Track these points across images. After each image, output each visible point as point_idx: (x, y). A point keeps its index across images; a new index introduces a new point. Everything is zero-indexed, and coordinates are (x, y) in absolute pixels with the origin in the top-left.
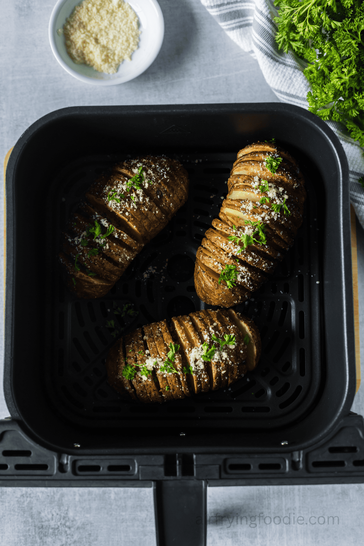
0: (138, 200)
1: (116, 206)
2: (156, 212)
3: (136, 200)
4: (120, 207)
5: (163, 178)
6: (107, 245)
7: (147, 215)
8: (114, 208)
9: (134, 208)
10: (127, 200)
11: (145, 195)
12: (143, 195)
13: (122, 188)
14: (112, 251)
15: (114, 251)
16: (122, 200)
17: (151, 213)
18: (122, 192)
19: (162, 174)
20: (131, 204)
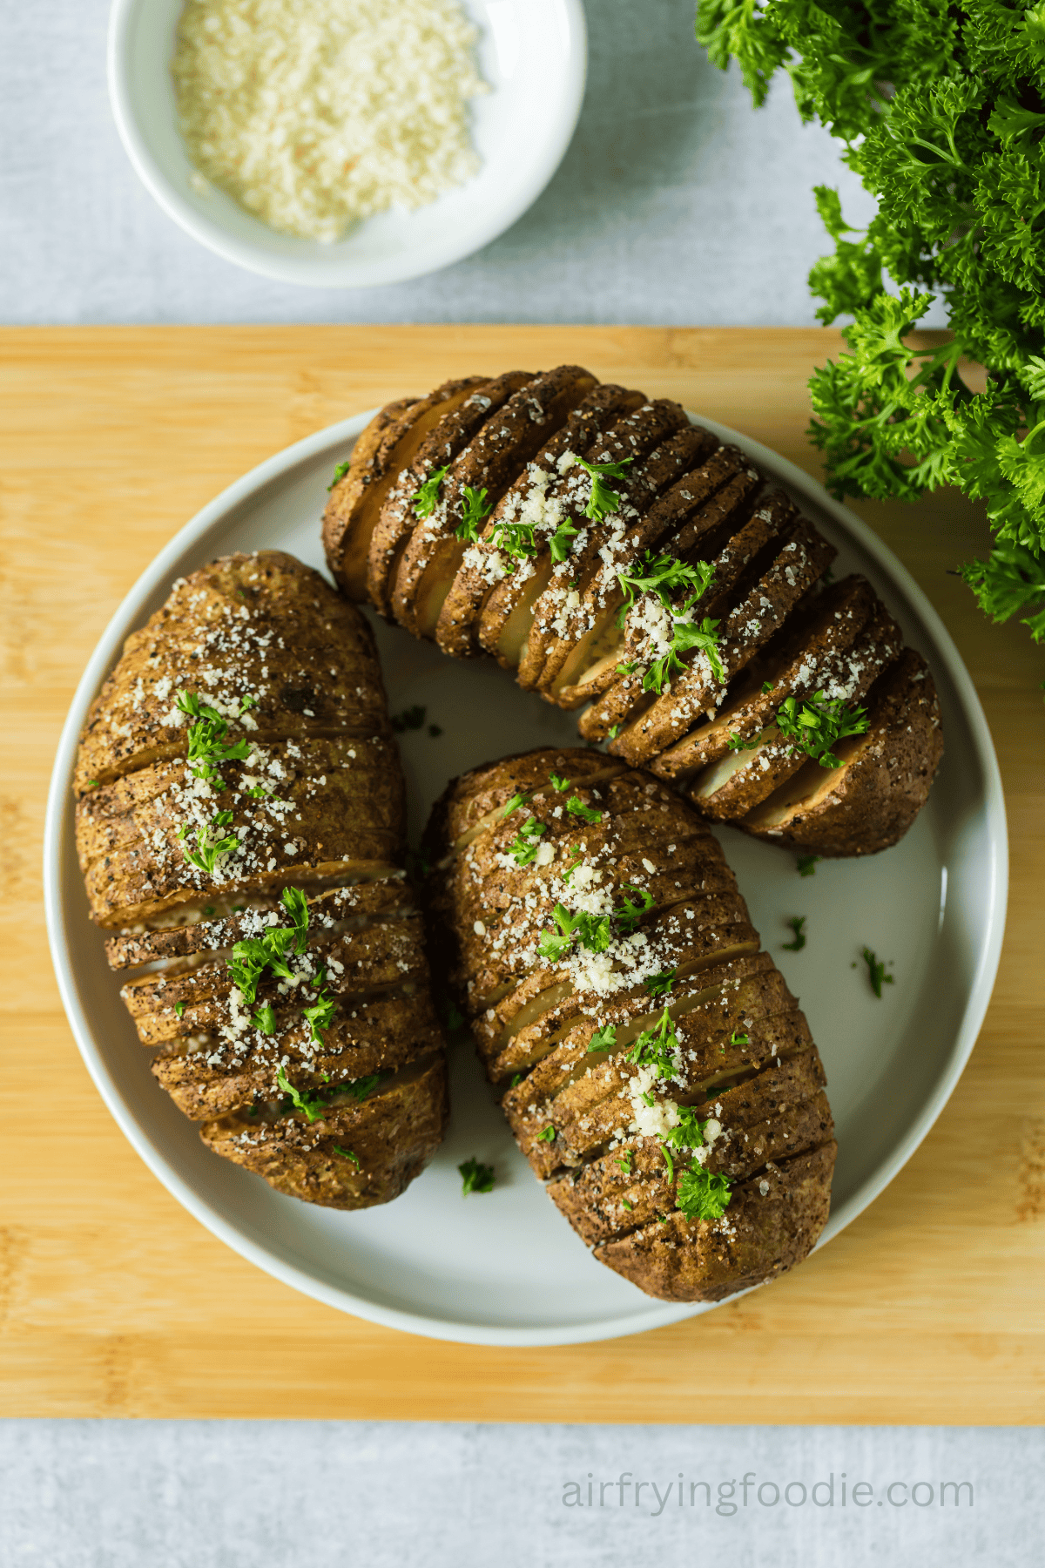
0: (273, 782)
1: (240, 865)
2: (350, 758)
3: (269, 786)
4: (253, 855)
5: (263, 654)
6: (330, 961)
7: (337, 791)
8: (238, 873)
9: (289, 815)
10: (248, 814)
11: (273, 747)
12: (269, 752)
13: (200, 798)
14: (360, 964)
15: (365, 960)
16: (236, 829)
17: (341, 774)
18: (210, 809)
19: (247, 646)
20: (272, 813)
